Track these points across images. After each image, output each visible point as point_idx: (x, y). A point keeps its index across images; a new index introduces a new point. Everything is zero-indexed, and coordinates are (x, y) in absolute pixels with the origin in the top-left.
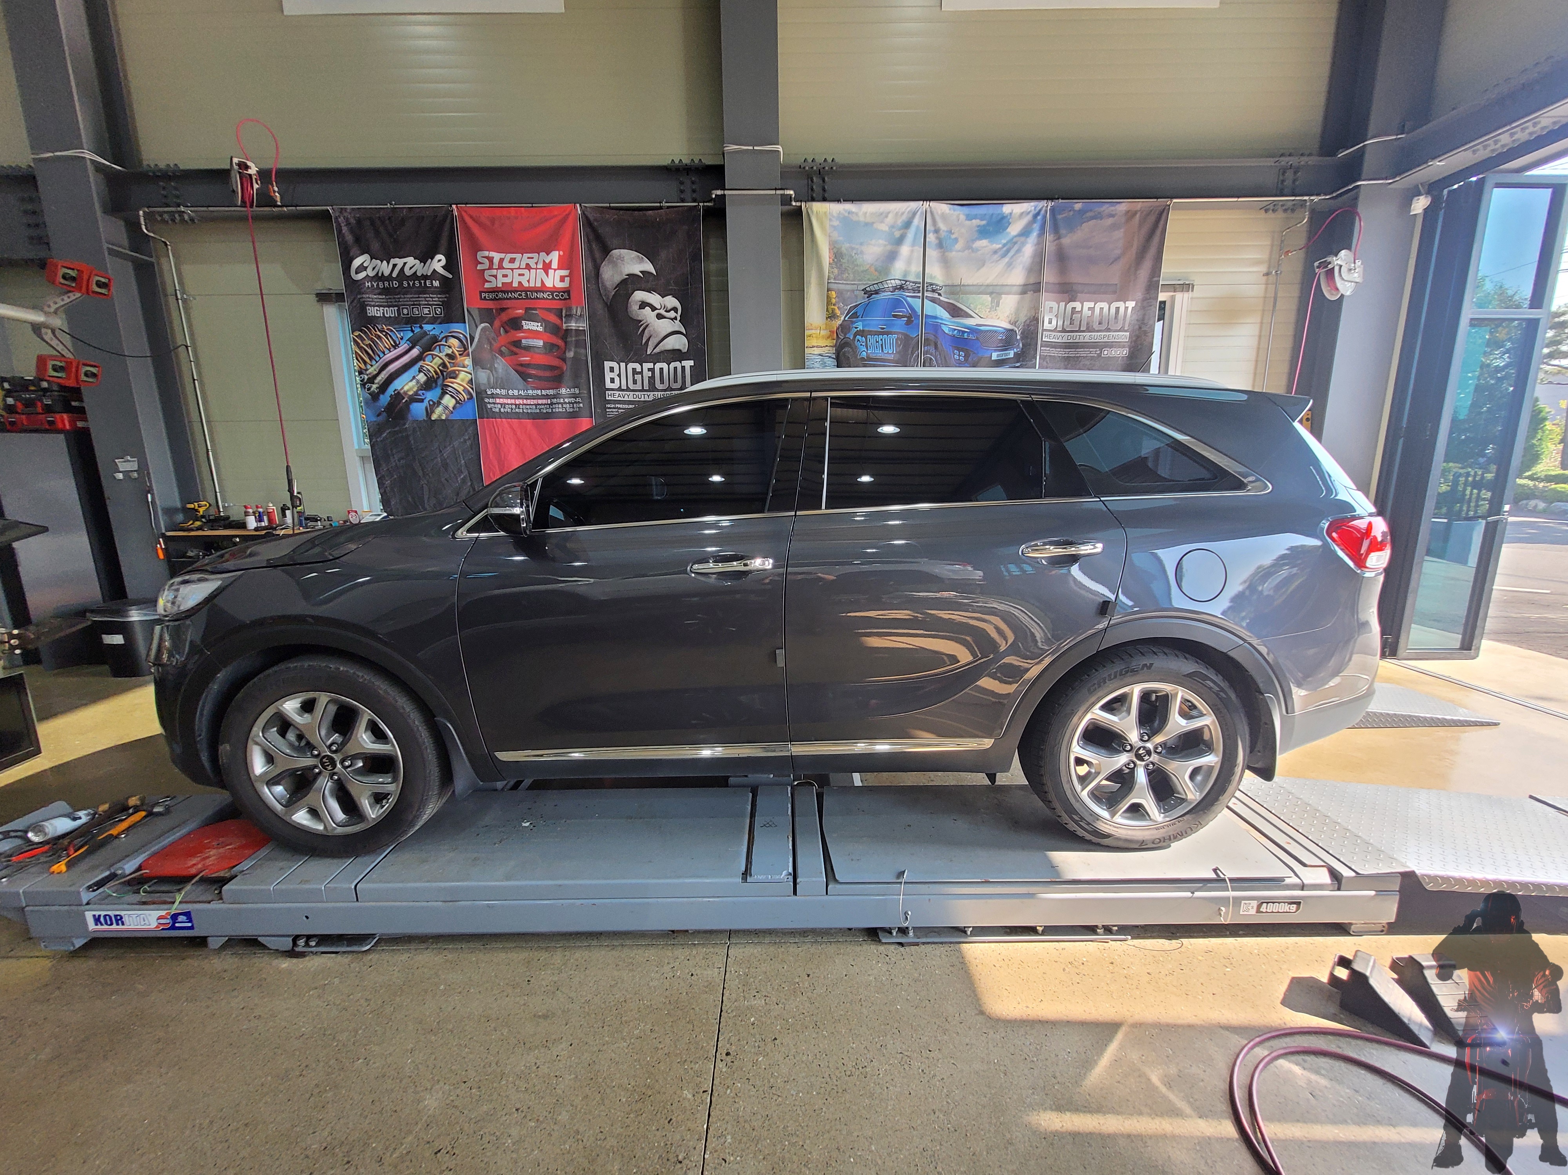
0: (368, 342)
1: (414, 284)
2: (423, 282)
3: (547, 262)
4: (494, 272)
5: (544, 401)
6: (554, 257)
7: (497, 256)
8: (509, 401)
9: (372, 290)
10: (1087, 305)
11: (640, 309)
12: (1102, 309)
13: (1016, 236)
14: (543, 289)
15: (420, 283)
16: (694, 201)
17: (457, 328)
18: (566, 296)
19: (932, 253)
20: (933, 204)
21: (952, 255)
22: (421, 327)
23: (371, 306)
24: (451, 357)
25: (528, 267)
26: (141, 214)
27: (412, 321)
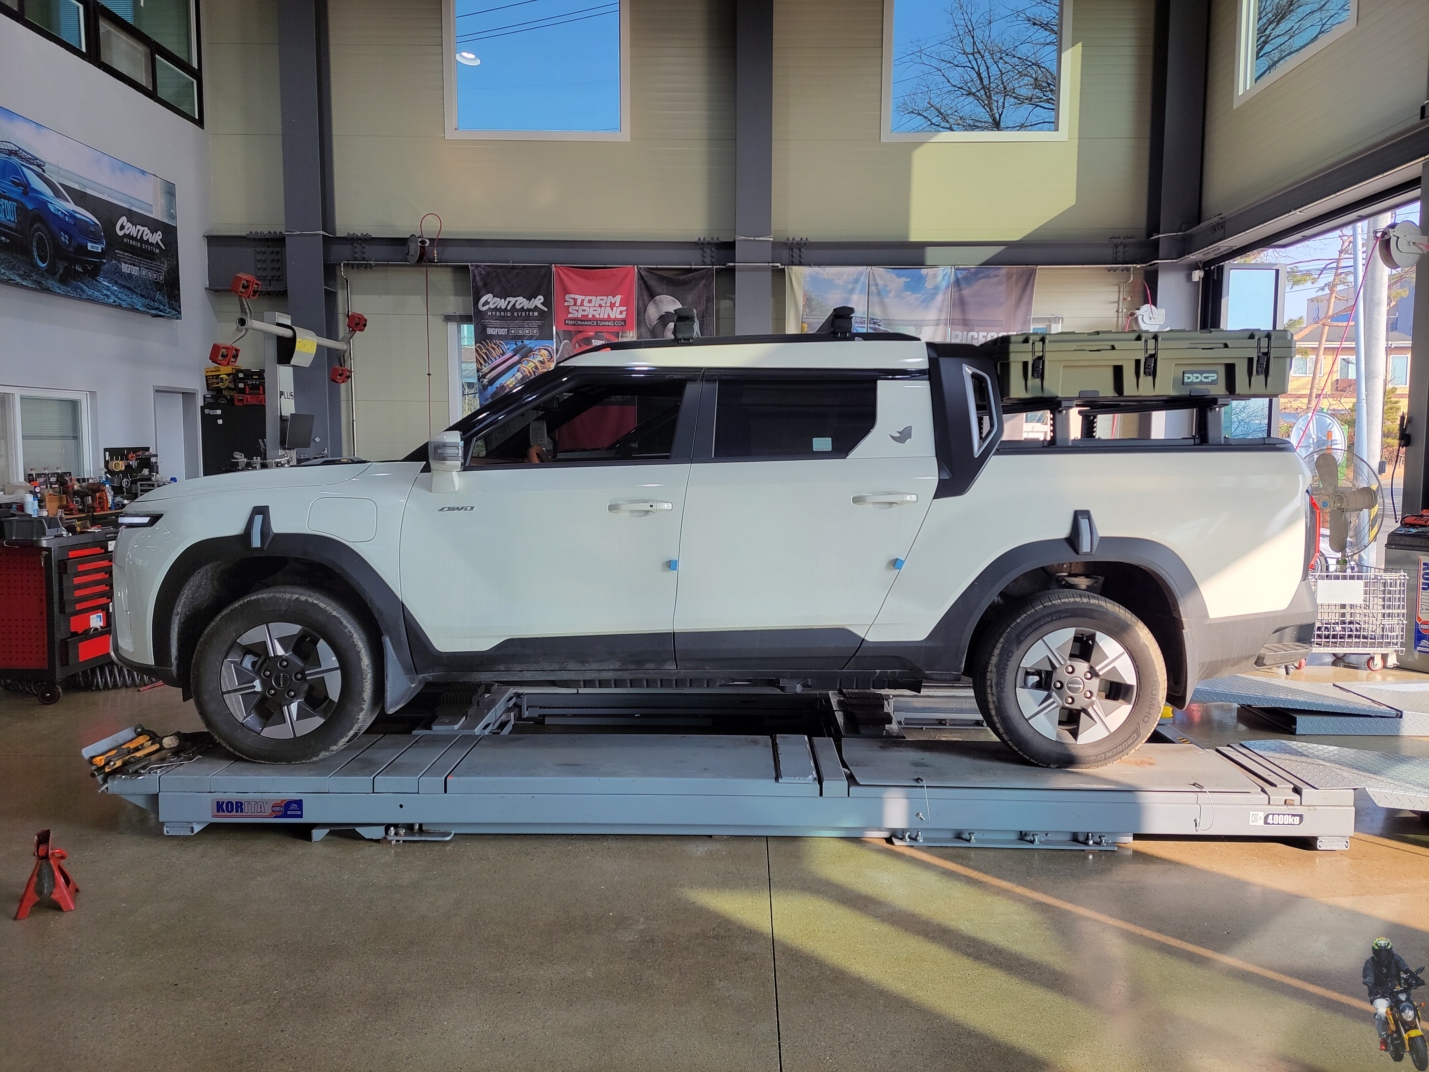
0: (484, 351)
1: (521, 314)
3: (613, 301)
4: (576, 308)
6: (618, 298)
7: (579, 298)
9: (492, 317)
10: (982, 334)
13: (931, 289)
14: (609, 319)
15: (526, 314)
16: (713, 264)
17: (546, 343)
18: (623, 323)
19: (874, 299)
20: (873, 267)
21: (887, 300)
22: (522, 342)
23: (490, 327)
24: (541, 362)
25: (600, 306)
26: (342, 265)
27: (517, 338)
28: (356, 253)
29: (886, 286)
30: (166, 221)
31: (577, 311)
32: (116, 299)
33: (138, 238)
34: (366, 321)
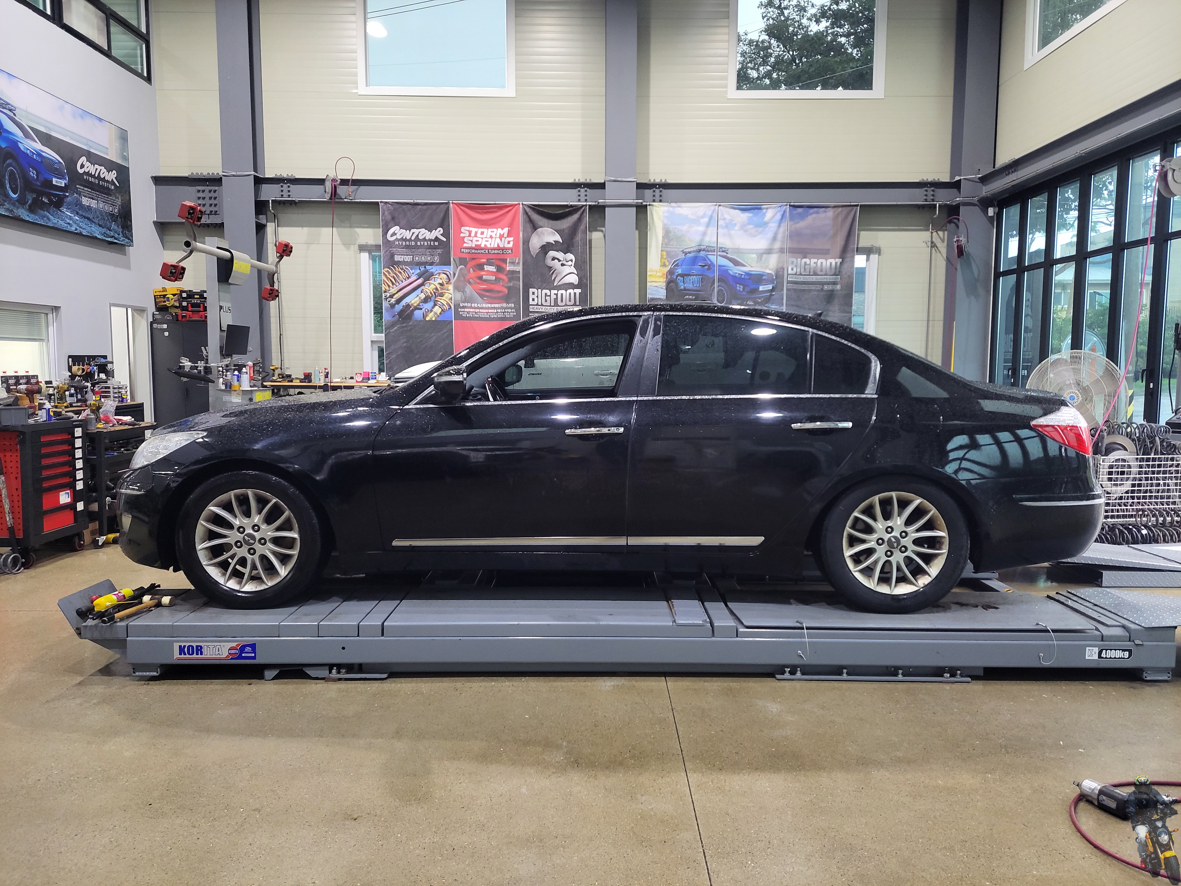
0: (392, 274)
1: (424, 244)
2: (429, 242)
3: (502, 234)
4: (471, 238)
5: (492, 311)
6: (506, 230)
7: (474, 230)
8: (472, 310)
9: (399, 246)
10: (813, 260)
11: (552, 260)
12: (822, 263)
14: (498, 248)
15: (428, 243)
16: (586, 201)
17: (445, 268)
18: (510, 251)
19: (722, 231)
20: (721, 204)
21: (733, 232)
22: (425, 268)
23: (397, 255)
24: (441, 285)
25: (491, 237)
26: (270, 201)
27: (419, 264)
28: (282, 191)
29: (733, 220)
30: (119, 162)
31: (472, 241)
32: (78, 228)
33: (96, 176)
34: (292, 248)
